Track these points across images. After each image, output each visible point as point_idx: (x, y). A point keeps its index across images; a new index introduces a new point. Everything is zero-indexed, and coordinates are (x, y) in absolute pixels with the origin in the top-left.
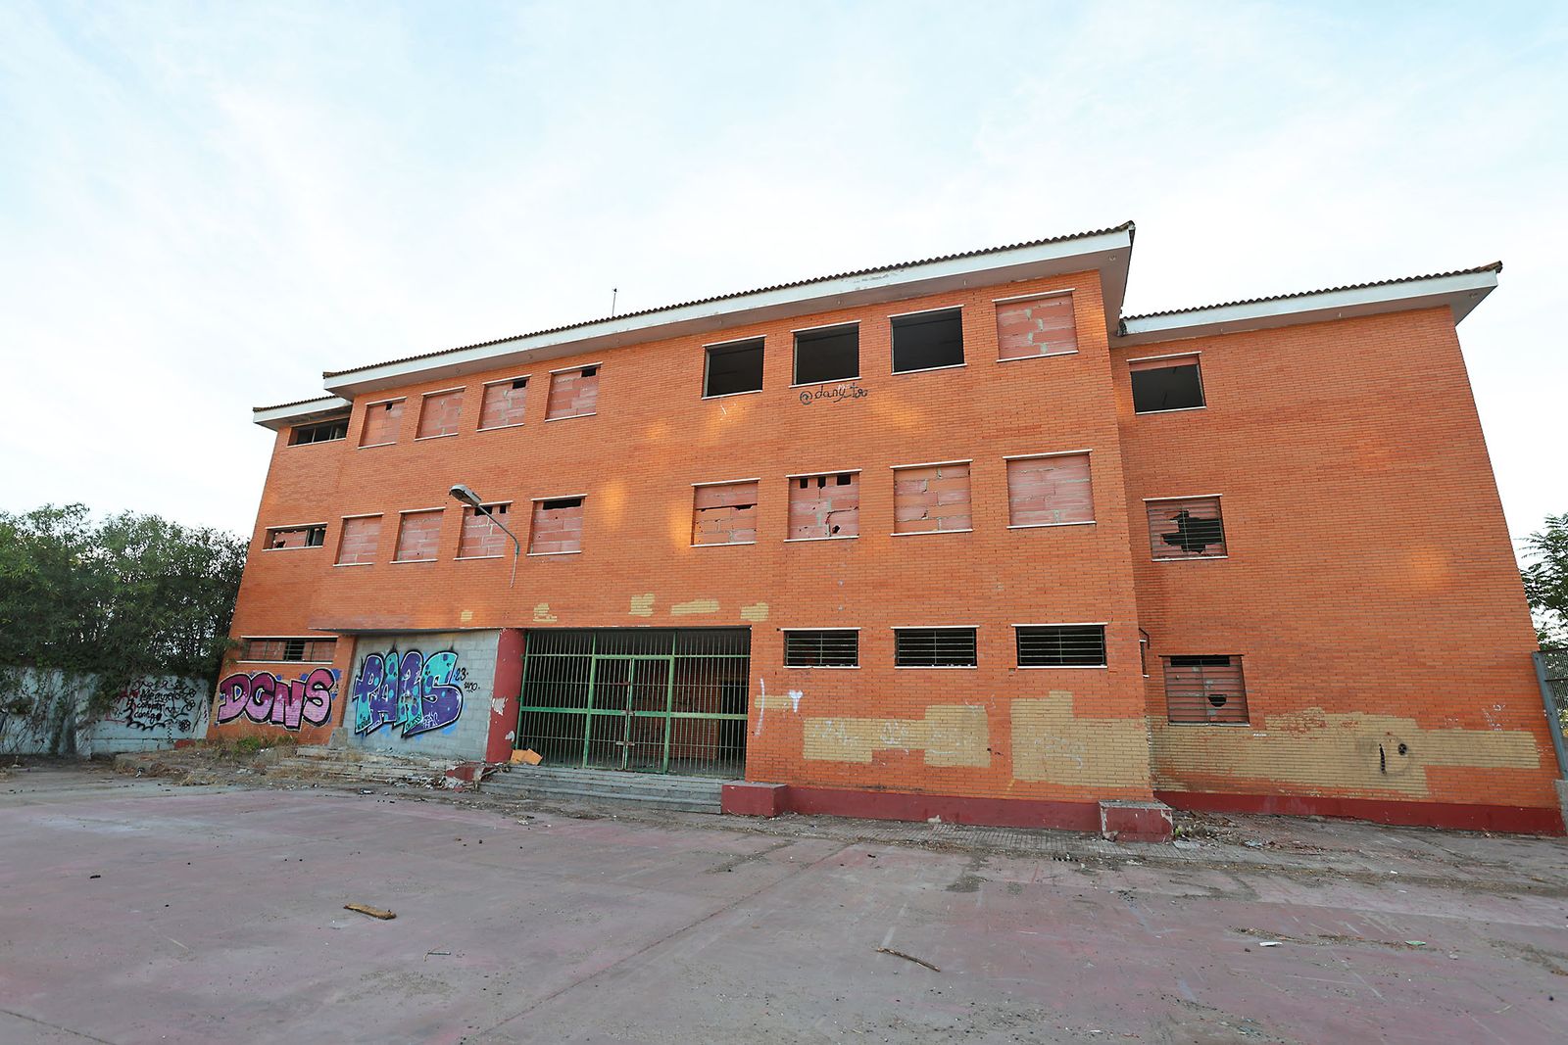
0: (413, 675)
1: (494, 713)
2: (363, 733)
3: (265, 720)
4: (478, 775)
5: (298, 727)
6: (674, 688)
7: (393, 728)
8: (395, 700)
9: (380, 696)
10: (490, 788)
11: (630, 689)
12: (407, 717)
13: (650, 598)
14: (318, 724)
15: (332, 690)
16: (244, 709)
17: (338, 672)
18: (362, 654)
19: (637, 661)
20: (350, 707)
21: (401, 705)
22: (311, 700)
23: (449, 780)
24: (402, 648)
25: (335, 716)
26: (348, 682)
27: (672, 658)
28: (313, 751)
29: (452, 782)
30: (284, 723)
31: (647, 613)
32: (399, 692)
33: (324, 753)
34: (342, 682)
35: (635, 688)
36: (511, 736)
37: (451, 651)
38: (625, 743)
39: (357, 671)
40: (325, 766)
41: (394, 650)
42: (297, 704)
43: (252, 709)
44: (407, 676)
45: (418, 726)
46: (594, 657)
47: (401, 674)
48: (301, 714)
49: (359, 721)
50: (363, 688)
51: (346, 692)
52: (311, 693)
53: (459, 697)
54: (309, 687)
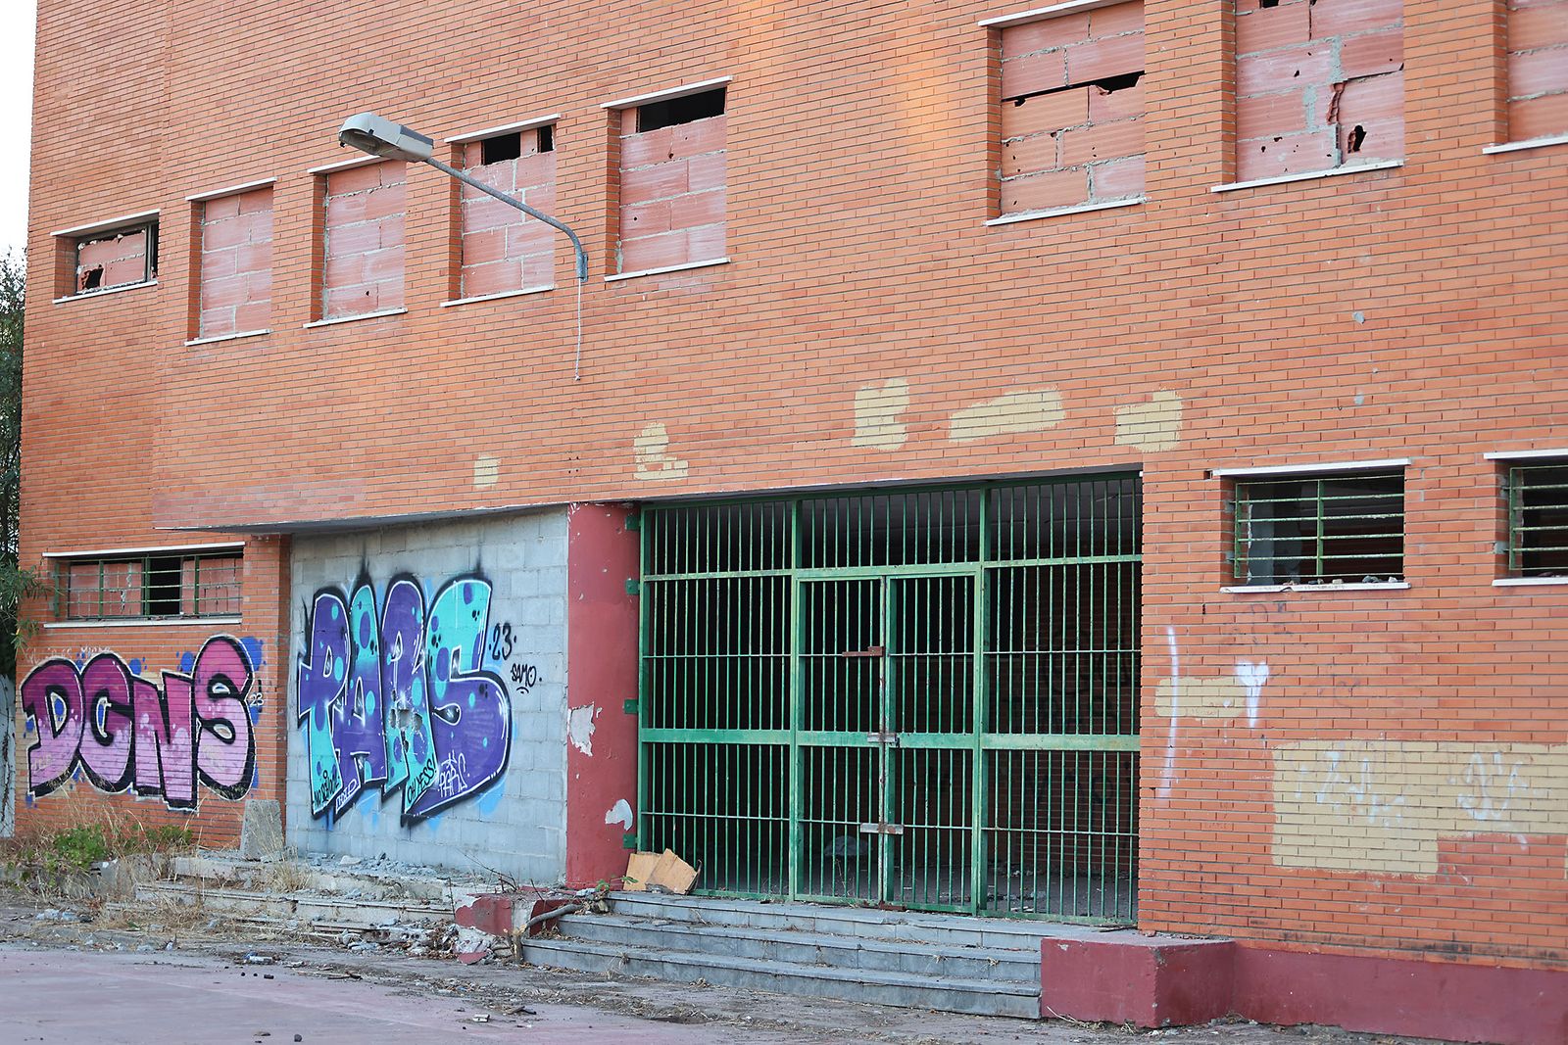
0: (409, 647)
1: (574, 752)
2: (329, 814)
3: (120, 785)
4: (522, 918)
5: (193, 803)
6: (990, 661)
7: (385, 798)
8: (379, 721)
9: (350, 712)
10: (547, 952)
11: (886, 669)
12: (405, 768)
13: (897, 394)
14: (233, 793)
15: (251, 696)
16: (78, 755)
17: (255, 645)
18: (303, 593)
19: (898, 583)
20: (296, 743)
21: (392, 734)
22: (208, 725)
23: (466, 934)
24: (381, 572)
25: (265, 772)
26: (283, 674)
27: (975, 570)
28: (202, 863)
29: (471, 939)
30: (163, 790)
31: (893, 437)
32: (384, 698)
33: (226, 869)
34: (266, 674)
35: (897, 661)
36: (621, 813)
37: (478, 574)
38: (882, 828)
39: (298, 644)
40: (221, 901)
41: (364, 578)
42: (182, 736)
43: (93, 753)
44: (397, 651)
45: (430, 793)
46: (798, 575)
47: (384, 647)
48: (195, 767)
49: (317, 785)
50: (315, 689)
51: (282, 701)
52: (208, 709)
53: (503, 709)
54: (201, 689)
